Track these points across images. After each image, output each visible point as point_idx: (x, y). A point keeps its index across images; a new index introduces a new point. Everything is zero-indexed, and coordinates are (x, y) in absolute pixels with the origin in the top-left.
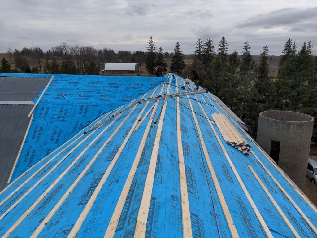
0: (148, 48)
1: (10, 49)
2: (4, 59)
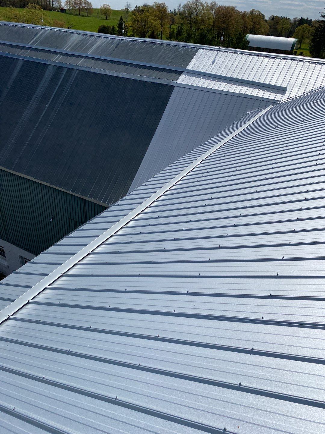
0: (322, 14)
1: (128, 5)
2: (121, 19)
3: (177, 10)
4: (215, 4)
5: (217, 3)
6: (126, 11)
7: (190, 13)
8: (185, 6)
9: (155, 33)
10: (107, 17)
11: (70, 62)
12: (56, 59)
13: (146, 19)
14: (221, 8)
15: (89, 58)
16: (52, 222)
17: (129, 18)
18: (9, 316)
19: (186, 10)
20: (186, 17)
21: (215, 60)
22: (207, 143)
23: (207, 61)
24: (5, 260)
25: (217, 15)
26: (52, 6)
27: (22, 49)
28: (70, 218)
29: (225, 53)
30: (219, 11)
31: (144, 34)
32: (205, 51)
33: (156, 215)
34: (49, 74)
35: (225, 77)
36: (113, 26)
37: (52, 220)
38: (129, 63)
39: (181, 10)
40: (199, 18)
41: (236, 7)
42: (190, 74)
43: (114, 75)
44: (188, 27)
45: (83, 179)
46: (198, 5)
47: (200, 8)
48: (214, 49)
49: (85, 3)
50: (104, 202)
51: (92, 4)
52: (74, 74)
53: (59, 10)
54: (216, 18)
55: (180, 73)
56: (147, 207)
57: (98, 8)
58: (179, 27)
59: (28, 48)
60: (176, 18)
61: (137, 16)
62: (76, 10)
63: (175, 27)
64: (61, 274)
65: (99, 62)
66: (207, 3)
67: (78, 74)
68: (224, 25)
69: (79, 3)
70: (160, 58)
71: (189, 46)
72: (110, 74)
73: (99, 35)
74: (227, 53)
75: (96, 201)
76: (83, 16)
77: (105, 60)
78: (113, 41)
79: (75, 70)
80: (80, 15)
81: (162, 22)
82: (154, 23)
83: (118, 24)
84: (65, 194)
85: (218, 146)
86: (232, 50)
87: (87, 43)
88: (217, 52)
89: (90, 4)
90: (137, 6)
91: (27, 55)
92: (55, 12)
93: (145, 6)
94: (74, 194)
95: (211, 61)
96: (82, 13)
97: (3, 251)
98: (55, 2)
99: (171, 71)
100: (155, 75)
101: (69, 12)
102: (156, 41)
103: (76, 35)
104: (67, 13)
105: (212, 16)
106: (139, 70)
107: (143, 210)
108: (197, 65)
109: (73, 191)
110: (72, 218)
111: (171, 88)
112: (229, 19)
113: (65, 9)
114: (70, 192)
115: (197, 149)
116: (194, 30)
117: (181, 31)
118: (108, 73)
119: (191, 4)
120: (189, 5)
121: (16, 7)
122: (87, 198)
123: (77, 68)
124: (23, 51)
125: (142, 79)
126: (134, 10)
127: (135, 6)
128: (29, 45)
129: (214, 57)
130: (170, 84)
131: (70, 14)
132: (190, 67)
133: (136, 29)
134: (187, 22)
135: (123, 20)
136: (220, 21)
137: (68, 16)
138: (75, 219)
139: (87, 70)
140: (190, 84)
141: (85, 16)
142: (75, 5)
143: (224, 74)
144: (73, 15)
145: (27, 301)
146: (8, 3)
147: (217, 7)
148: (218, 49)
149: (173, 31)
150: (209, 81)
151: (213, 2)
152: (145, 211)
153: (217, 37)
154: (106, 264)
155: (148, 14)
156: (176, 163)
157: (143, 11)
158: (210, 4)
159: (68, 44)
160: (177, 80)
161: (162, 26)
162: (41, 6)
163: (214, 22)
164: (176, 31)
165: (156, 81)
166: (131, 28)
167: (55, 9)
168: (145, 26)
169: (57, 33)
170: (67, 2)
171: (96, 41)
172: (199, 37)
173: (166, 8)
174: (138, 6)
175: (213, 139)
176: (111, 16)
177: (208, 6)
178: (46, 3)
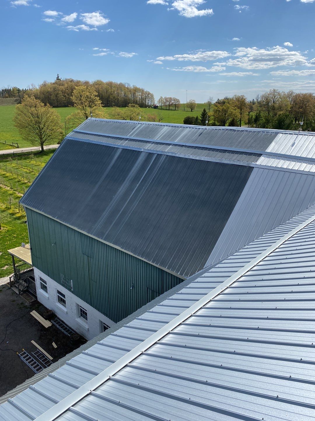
2: (204, 110)
3: (255, 100)
4: (292, 93)
5: (294, 91)
6: (209, 104)
7: (268, 103)
8: (263, 96)
9: (235, 121)
10: (192, 110)
11: (160, 149)
12: (148, 147)
13: (226, 109)
14: (298, 96)
15: (176, 145)
16: (132, 290)
17: (211, 110)
18: (91, 391)
19: (264, 100)
20: (264, 105)
21: (295, 142)
22: (289, 222)
23: (287, 144)
24: (87, 323)
25: (294, 102)
26: (147, 104)
27: (122, 140)
28: (148, 287)
29: (305, 136)
30: (296, 98)
31: (224, 121)
32: (284, 135)
33: (237, 298)
34: (141, 159)
35: (306, 158)
36: (197, 117)
37: (132, 288)
38: (211, 148)
39: (259, 100)
40: (276, 106)
41: (314, 93)
42: (269, 156)
43: (197, 159)
44: (266, 114)
45: (163, 251)
46: (275, 95)
47: (277, 97)
48: (293, 133)
49: (174, 100)
50: (181, 274)
51: (180, 100)
52: (162, 159)
53: (153, 107)
54: (293, 105)
55: (260, 155)
56: (227, 288)
57: (185, 103)
58: (257, 113)
59: (127, 139)
60: (254, 106)
61: (219, 107)
62: (166, 106)
63: (253, 114)
64: (141, 352)
65: (184, 148)
66: (284, 92)
67: (166, 158)
68: (301, 110)
69: (169, 101)
70: (240, 143)
71: (268, 131)
72: (193, 158)
73: (185, 126)
74: (307, 136)
75: (174, 273)
76: (172, 110)
77: (189, 147)
78: (198, 131)
79: (163, 155)
80: (169, 110)
81: (241, 110)
82: (234, 112)
83: (201, 115)
84: (146, 264)
85: (301, 226)
86: (312, 133)
87: (175, 133)
88: (297, 136)
89: (178, 101)
90: (218, 99)
91: (125, 144)
92: (149, 108)
93: (226, 99)
94: (154, 264)
95: (291, 144)
96: (171, 108)
97: (86, 314)
98: (150, 101)
99: (250, 154)
100: (234, 158)
101: (160, 108)
102: (237, 128)
103: (166, 127)
104: (159, 109)
105: (289, 103)
106: (220, 154)
107: (223, 290)
108: (276, 148)
109: (153, 262)
110: (150, 288)
111: (251, 169)
112: (306, 104)
113: (157, 106)
114: (151, 263)
115: (279, 228)
116: (272, 116)
117: (259, 117)
118: (192, 157)
119: (269, 95)
120: (267, 95)
121: (119, 107)
122: (165, 269)
123: (165, 154)
124: (122, 141)
125: (223, 161)
126: (216, 102)
127: (217, 99)
128: (128, 137)
129: (294, 140)
130: (250, 166)
131: (162, 109)
132: (269, 150)
133: (217, 118)
134: (264, 109)
135: (205, 111)
136: (298, 106)
137: (160, 110)
138: (153, 289)
139: (173, 155)
140: (269, 165)
141: (174, 110)
142: (166, 102)
143: (304, 156)
144: (164, 109)
145: (109, 377)
146: (114, 104)
147: (294, 95)
148: (297, 133)
149: (252, 117)
150: (289, 162)
151: (290, 91)
152: (225, 292)
153: (295, 120)
154: (185, 347)
155: (229, 105)
156: (257, 242)
157: (224, 103)
158: (287, 93)
159: (159, 135)
160: (256, 161)
161: (241, 114)
162: (138, 105)
163: (291, 108)
164: (254, 117)
165: (235, 163)
166: (212, 117)
167: (149, 107)
168: (225, 114)
169: (151, 126)
170: (160, 100)
171: (182, 131)
172: (277, 121)
173: (245, 99)
174: (220, 99)
175: (295, 218)
176: (196, 109)
177: (285, 95)
178: (143, 102)
